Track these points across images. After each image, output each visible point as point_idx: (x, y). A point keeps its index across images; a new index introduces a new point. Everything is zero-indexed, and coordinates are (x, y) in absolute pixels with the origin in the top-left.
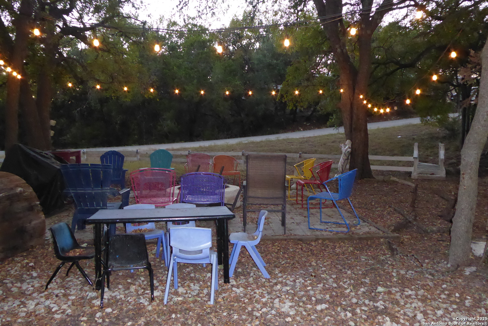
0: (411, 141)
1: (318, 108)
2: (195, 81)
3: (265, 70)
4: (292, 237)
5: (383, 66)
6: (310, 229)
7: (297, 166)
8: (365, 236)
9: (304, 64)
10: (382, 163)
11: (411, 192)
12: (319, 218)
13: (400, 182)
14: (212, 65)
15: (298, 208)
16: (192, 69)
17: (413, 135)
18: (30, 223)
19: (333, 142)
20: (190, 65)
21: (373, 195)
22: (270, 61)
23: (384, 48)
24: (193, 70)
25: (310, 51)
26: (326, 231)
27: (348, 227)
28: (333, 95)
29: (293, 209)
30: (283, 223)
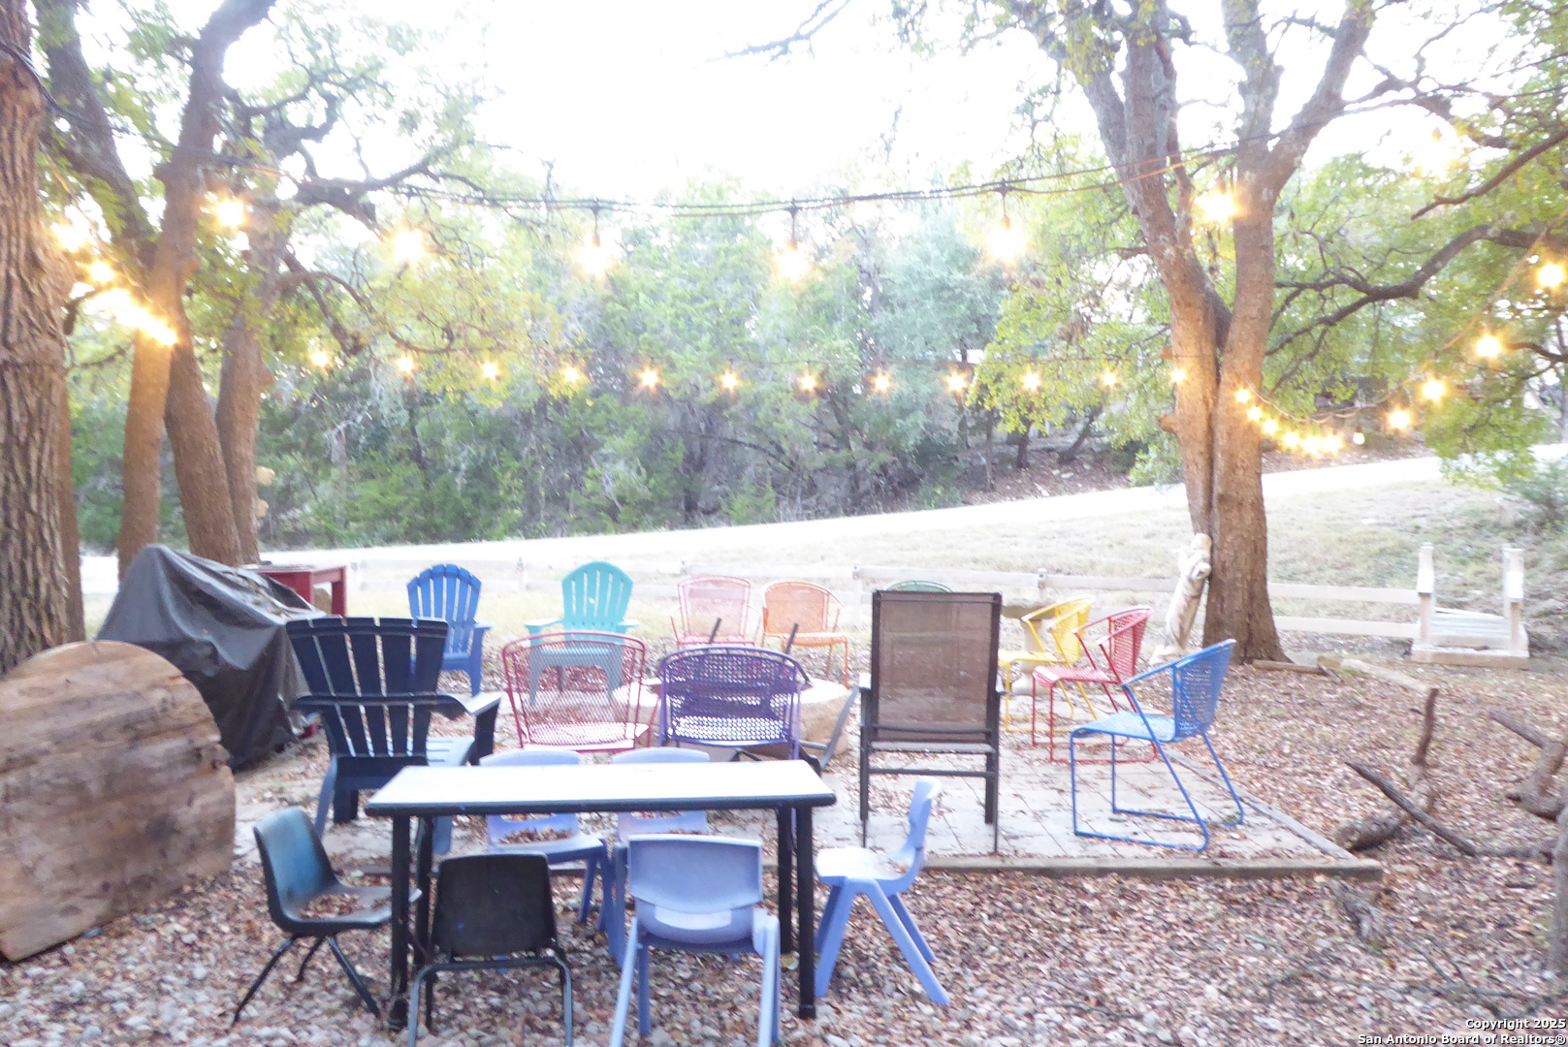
0: (1407, 538)
1: (1099, 425)
2: (706, 339)
3: (929, 304)
4: (1020, 863)
5: (1312, 294)
6: (1077, 834)
7: (1031, 620)
8: (1261, 864)
9: (1054, 291)
10: (1312, 609)
11: (1414, 711)
12: (1109, 796)
13: (1374, 674)
14: (759, 287)
15: (1038, 760)
16: (695, 300)
17: (1414, 517)
18: (189, 803)
19: (1148, 537)
20: (690, 286)
21: (1284, 718)
22: (945, 274)
23: (1315, 237)
24: (697, 305)
25: (1074, 245)
26: (1130, 842)
27: (1206, 829)
28: (1147, 387)
29: (1019, 762)
30: (991, 814)
